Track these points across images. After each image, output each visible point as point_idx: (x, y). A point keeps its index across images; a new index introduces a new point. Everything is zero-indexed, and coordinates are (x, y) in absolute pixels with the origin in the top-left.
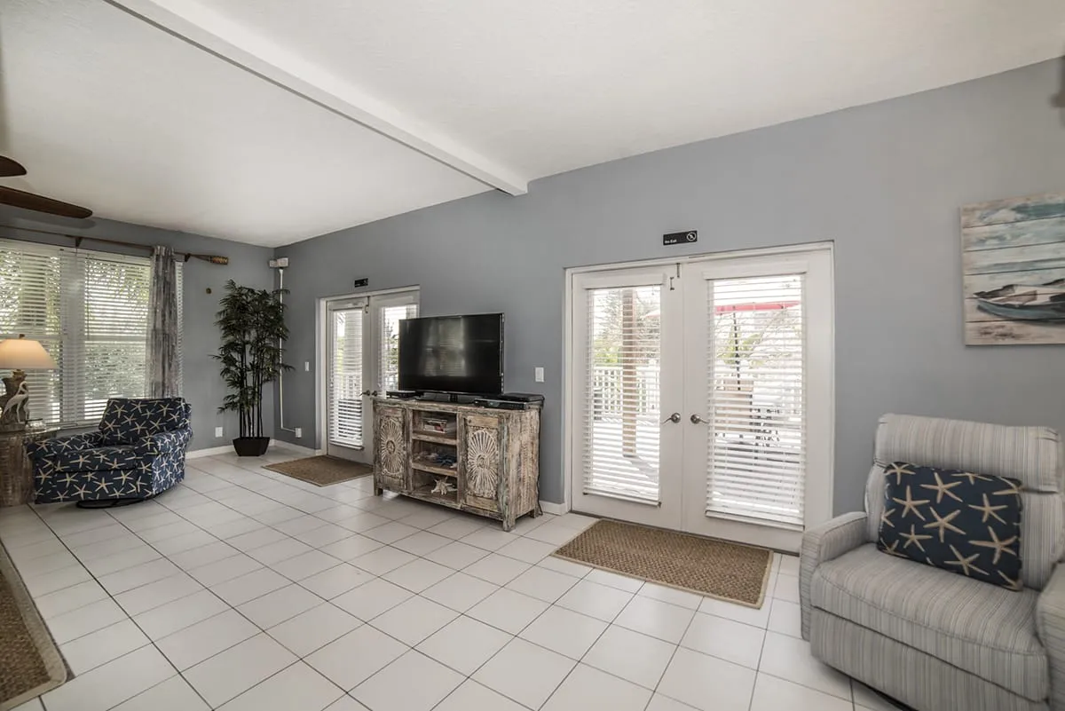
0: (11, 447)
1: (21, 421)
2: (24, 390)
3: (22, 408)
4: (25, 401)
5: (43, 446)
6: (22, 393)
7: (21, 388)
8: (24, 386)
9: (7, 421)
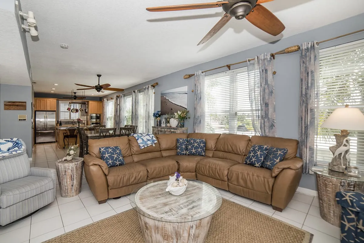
0: (333, 184)
1: (344, 165)
2: (346, 144)
3: (344, 156)
4: (347, 152)
5: (348, 198)
6: (345, 145)
7: (344, 142)
8: (347, 141)
9: (335, 164)
